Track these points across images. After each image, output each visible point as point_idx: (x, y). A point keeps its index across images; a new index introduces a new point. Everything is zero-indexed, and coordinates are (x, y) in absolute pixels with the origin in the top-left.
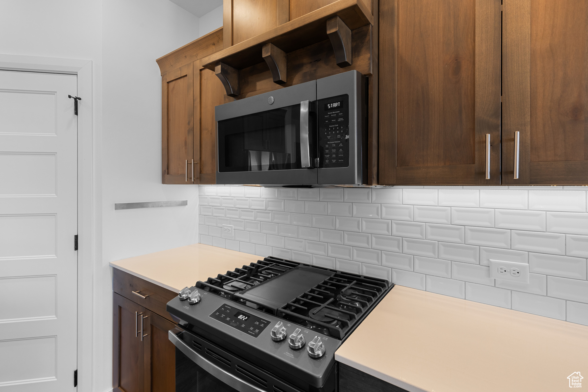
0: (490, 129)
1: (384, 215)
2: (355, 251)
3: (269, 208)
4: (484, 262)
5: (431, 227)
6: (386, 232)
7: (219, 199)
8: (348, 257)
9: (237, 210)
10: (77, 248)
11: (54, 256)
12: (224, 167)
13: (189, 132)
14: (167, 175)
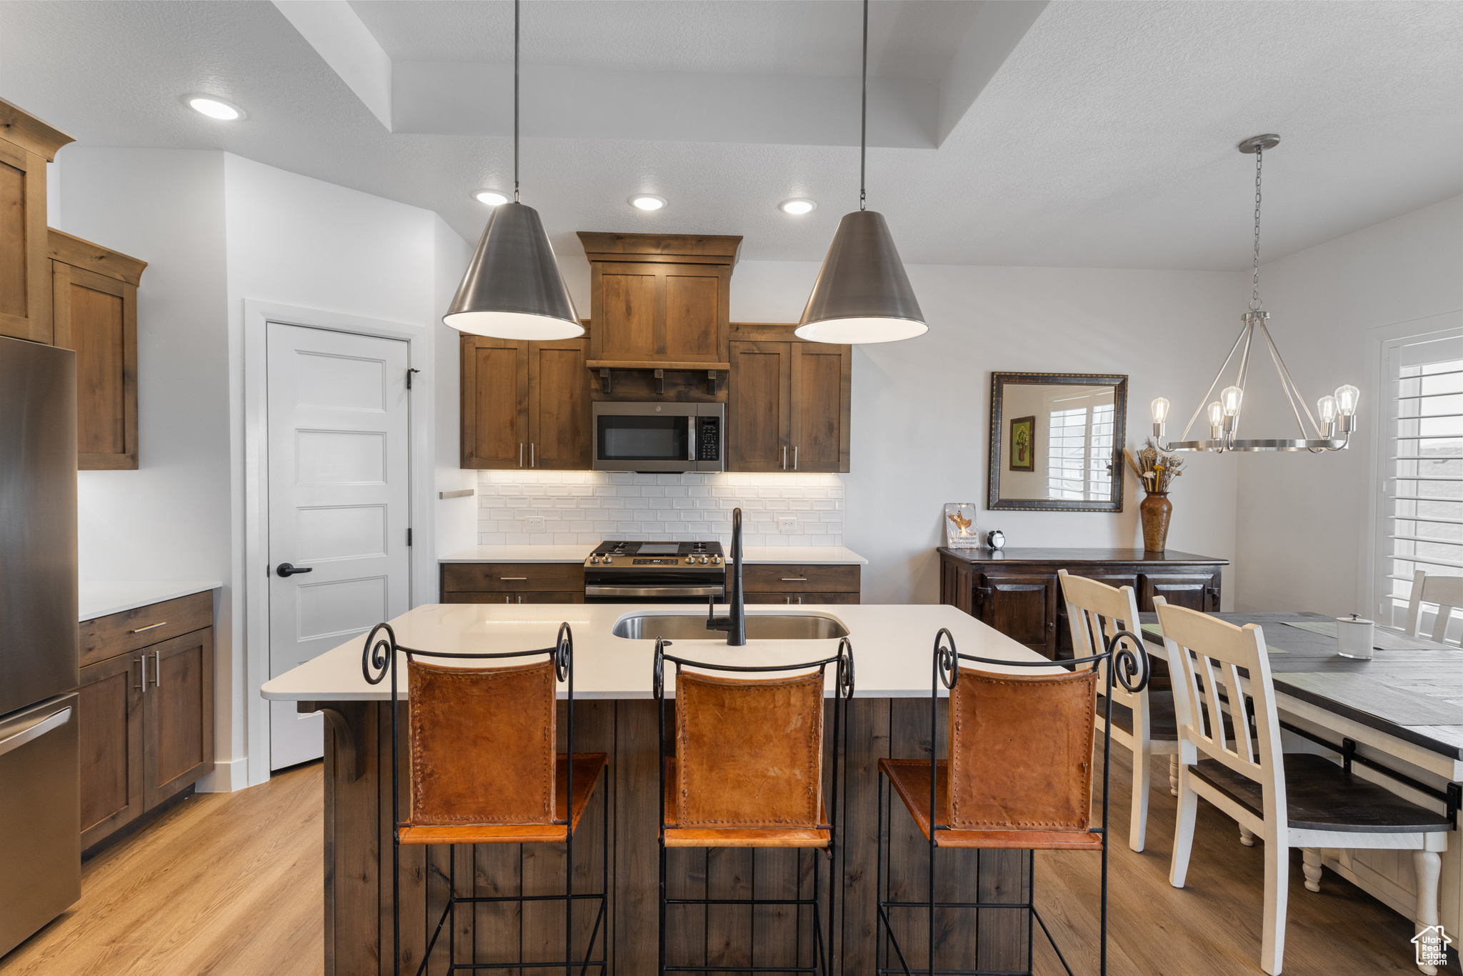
0: (786, 443)
1: (713, 495)
2: (690, 525)
3: (597, 494)
4: (776, 520)
5: (746, 501)
6: (715, 508)
7: (518, 486)
8: (684, 531)
9: (550, 499)
10: (410, 543)
11: (383, 555)
12: (602, 456)
13: (520, 412)
14: (474, 458)
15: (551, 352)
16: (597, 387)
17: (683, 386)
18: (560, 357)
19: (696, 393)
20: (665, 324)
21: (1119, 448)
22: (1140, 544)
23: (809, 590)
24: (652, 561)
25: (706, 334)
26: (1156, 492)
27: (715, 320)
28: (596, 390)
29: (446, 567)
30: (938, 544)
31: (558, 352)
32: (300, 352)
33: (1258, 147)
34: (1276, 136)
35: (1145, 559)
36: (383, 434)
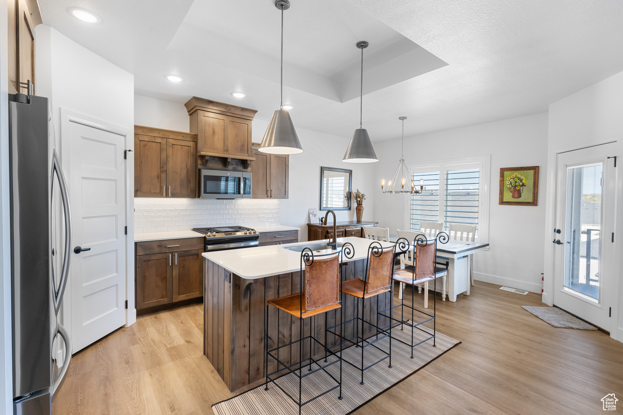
0: (269, 188)
10: (126, 233)
11: (115, 239)
12: (205, 192)
13: (162, 172)
14: (139, 192)
15: (177, 146)
16: (201, 163)
17: (235, 165)
18: (181, 148)
19: (240, 168)
20: (228, 140)
21: (350, 191)
22: (355, 219)
23: (284, 240)
24: (231, 234)
25: (243, 146)
26: (359, 204)
27: (247, 140)
28: (200, 164)
29: (138, 244)
30: (307, 223)
31: (180, 146)
32: (83, 138)
33: (403, 119)
34: (407, 117)
35: (357, 224)
36: (115, 180)
